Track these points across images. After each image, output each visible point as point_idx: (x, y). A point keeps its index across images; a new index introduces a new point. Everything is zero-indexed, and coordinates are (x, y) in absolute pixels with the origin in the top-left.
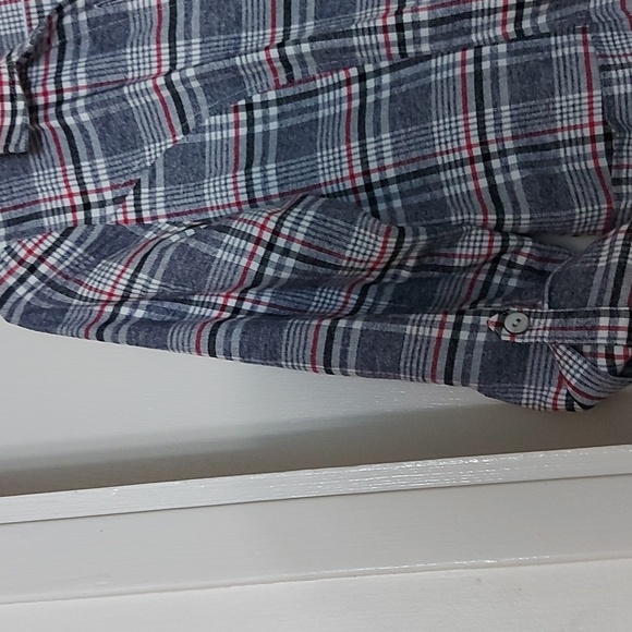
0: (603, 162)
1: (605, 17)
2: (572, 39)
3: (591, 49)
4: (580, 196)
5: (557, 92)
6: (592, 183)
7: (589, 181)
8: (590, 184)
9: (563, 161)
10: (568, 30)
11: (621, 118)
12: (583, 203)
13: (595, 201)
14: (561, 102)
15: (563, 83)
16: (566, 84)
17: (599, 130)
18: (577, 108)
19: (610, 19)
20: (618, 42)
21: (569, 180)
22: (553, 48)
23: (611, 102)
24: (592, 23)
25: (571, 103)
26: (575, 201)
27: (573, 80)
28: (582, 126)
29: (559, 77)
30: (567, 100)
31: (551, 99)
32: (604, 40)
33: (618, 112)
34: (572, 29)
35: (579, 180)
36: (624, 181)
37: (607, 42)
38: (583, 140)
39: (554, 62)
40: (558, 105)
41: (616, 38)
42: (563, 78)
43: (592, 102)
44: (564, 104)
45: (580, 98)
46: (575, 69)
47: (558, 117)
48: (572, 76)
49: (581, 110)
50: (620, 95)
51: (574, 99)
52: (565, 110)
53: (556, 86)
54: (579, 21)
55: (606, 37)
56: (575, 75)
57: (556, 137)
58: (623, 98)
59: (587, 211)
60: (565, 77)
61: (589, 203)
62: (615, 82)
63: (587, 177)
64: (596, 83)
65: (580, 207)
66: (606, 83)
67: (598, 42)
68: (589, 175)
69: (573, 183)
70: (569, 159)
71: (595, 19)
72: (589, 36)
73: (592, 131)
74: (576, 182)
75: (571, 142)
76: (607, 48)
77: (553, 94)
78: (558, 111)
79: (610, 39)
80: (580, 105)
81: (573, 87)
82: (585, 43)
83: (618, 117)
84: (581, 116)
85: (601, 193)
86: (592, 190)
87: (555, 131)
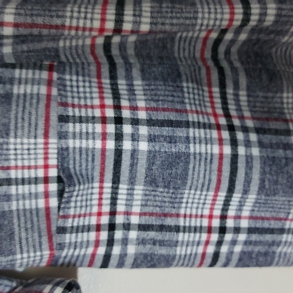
0: (54, 202)
1: (73, 58)
2: (37, 76)
3: (54, 91)
4: (24, 241)
5: (12, 134)
6: (39, 226)
7: (36, 224)
8: (36, 227)
9: (14, 198)
10: (35, 64)
11: (74, 168)
12: (25, 249)
13: (38, 247)
14: (15, 144)
15: (19, 125)
16: (23, 127)
17: (53, 173)
18: (32, 152)
19: (78, 61)
20: (81, 89)
21: (15, 221)
22: (16, 82)
23: (65, 153)
24: (60, 62)
25: (26, 147)
26: (18, 246)
27: (30, 124)
28: (36, 167)
29: (16, 118)
30: (22, 144)
31: (6, 140)
32: (68, 83)
33: (71, 162)
34: (39, 64)
35: (26, 222)
36: (69, 230)
37: (72, 86)
38: (36, 181)
39: (14, 99)
40: (12, 147)
41: (81, 84)
42: (20, 120)
43: (48, 148)
44: (19, 147)
45: (35, 144)
46: (34, 112)
47: (12, 157)
48: (30, 119)
49: (36, 154)
50: (74, 148)
51: (29, 144)
52: (19, 152)
53: (12, 127)
54: (47, 58)
55: (71, 80)
56: (33, 118)
57: (9, 174)
58: (77, 151)
59: (29, 257)
60: (23, 119)
61: (31, 250)
62: (71, 135)
63: (35, 219)
64: (53, 132)
65: (22, 253)
66: (62, 136)
67: (62, 86)
68: (38, 216)
69: (19, 226)
70: (20, 197)
71: (63, 59)
72: (55, 75)
73: (46, 173)
74: (22, 225)
75: (23, 181)
76: (69, 94)
77: (8, 135)
78: (12, 152)
79: (75, 84)
80: (35, 149)
81: (29, 131)
82: (50, 83)
83: (71, 166)
84: (36, 159)
85: (45, 240)
86: (36, 235)
87: (8, 168)
